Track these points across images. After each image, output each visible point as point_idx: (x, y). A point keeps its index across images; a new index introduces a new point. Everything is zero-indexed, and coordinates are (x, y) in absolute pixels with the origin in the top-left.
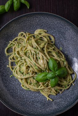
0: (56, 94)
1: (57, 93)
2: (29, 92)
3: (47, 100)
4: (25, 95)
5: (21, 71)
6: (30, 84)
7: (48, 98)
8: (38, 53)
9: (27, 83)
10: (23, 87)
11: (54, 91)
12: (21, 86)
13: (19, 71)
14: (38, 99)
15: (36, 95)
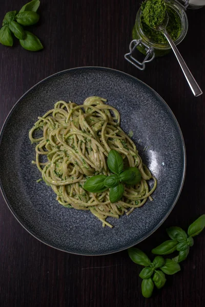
0: (120, 216)
1: (121, 214)
2: (70, 211)
3: (103, 226)
4: (63, 215)
5: (58, 171)
6: (73, 196)
7: (104, 223)
8: (90, 141)
9: (68, 194)
10: (59, 201)
11: (116, 210)
12: (57, 199)
13: (54, 172)
14: (87, 225)
15: (82, 216)
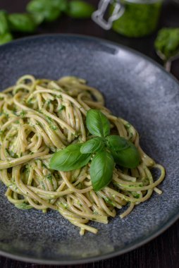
0: (110, 218)
1: (112, 214)
3: (82, 233)
4: (13, 218)
5: (11, 149)
6: (33, 184)
7: (83, 227)
9: (25, 182)
10: (10, 199)
12: (6, 194)
13: (6, 153)
14: (53, 232)
15: (46, 222)
